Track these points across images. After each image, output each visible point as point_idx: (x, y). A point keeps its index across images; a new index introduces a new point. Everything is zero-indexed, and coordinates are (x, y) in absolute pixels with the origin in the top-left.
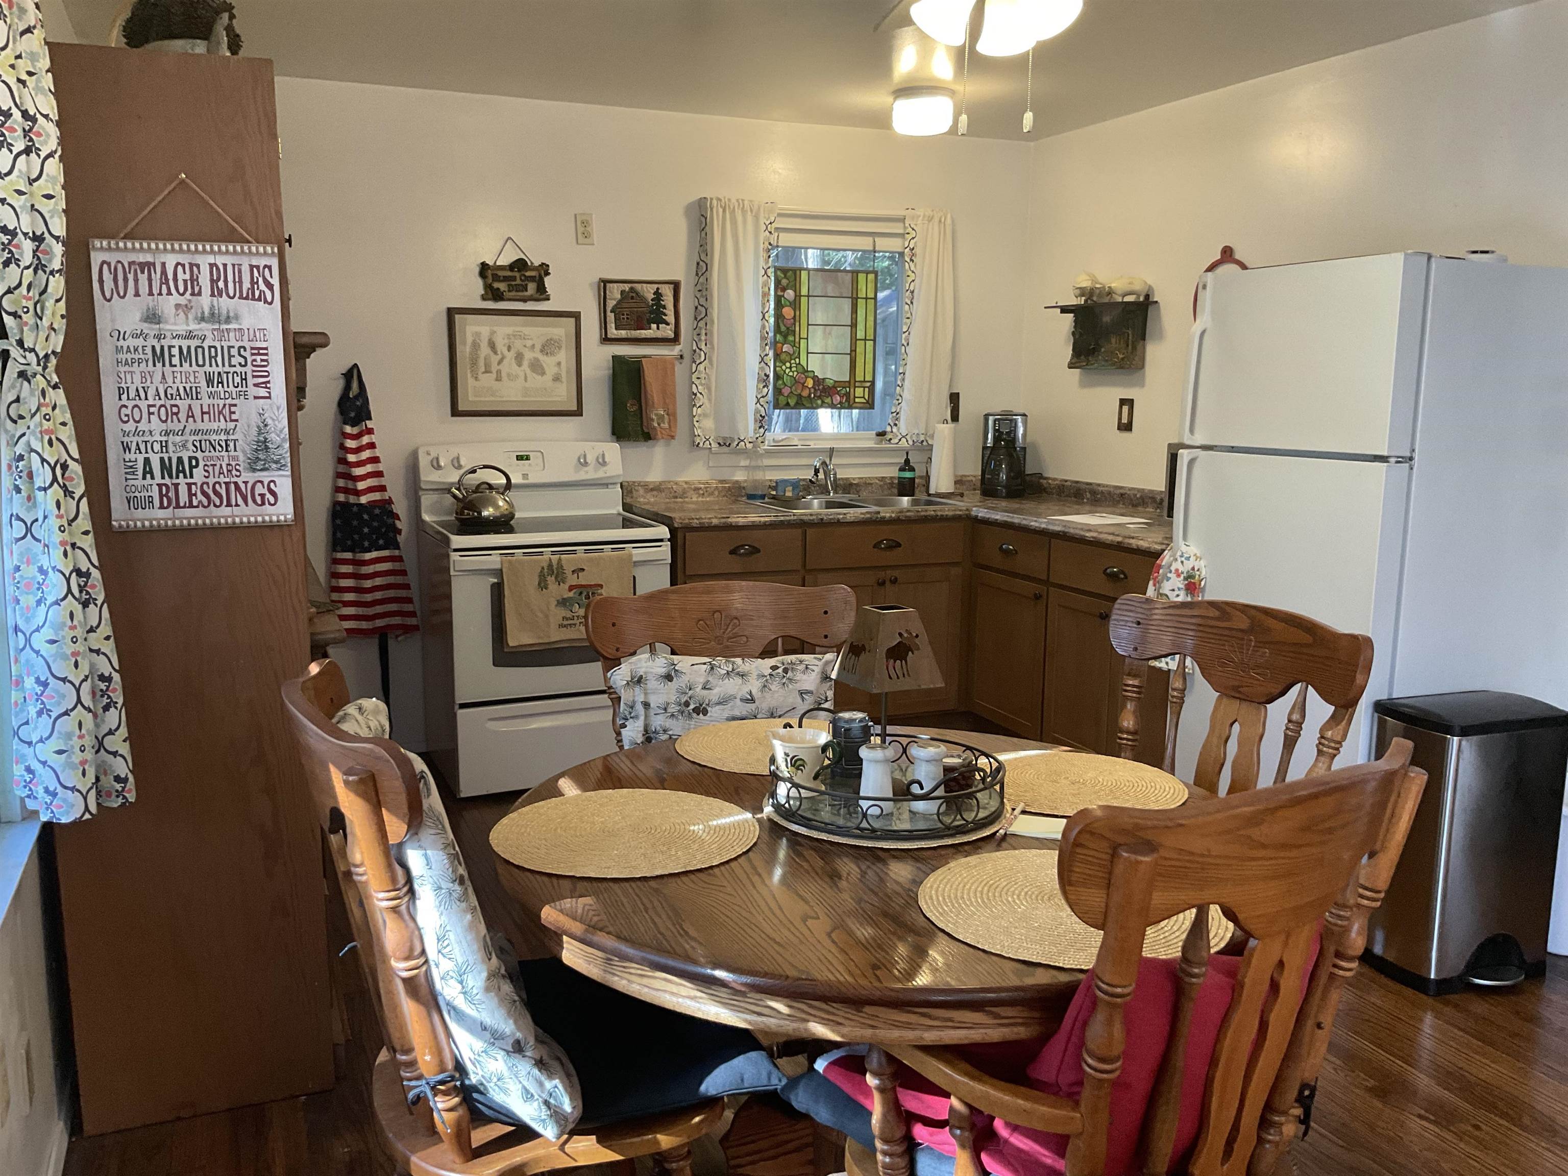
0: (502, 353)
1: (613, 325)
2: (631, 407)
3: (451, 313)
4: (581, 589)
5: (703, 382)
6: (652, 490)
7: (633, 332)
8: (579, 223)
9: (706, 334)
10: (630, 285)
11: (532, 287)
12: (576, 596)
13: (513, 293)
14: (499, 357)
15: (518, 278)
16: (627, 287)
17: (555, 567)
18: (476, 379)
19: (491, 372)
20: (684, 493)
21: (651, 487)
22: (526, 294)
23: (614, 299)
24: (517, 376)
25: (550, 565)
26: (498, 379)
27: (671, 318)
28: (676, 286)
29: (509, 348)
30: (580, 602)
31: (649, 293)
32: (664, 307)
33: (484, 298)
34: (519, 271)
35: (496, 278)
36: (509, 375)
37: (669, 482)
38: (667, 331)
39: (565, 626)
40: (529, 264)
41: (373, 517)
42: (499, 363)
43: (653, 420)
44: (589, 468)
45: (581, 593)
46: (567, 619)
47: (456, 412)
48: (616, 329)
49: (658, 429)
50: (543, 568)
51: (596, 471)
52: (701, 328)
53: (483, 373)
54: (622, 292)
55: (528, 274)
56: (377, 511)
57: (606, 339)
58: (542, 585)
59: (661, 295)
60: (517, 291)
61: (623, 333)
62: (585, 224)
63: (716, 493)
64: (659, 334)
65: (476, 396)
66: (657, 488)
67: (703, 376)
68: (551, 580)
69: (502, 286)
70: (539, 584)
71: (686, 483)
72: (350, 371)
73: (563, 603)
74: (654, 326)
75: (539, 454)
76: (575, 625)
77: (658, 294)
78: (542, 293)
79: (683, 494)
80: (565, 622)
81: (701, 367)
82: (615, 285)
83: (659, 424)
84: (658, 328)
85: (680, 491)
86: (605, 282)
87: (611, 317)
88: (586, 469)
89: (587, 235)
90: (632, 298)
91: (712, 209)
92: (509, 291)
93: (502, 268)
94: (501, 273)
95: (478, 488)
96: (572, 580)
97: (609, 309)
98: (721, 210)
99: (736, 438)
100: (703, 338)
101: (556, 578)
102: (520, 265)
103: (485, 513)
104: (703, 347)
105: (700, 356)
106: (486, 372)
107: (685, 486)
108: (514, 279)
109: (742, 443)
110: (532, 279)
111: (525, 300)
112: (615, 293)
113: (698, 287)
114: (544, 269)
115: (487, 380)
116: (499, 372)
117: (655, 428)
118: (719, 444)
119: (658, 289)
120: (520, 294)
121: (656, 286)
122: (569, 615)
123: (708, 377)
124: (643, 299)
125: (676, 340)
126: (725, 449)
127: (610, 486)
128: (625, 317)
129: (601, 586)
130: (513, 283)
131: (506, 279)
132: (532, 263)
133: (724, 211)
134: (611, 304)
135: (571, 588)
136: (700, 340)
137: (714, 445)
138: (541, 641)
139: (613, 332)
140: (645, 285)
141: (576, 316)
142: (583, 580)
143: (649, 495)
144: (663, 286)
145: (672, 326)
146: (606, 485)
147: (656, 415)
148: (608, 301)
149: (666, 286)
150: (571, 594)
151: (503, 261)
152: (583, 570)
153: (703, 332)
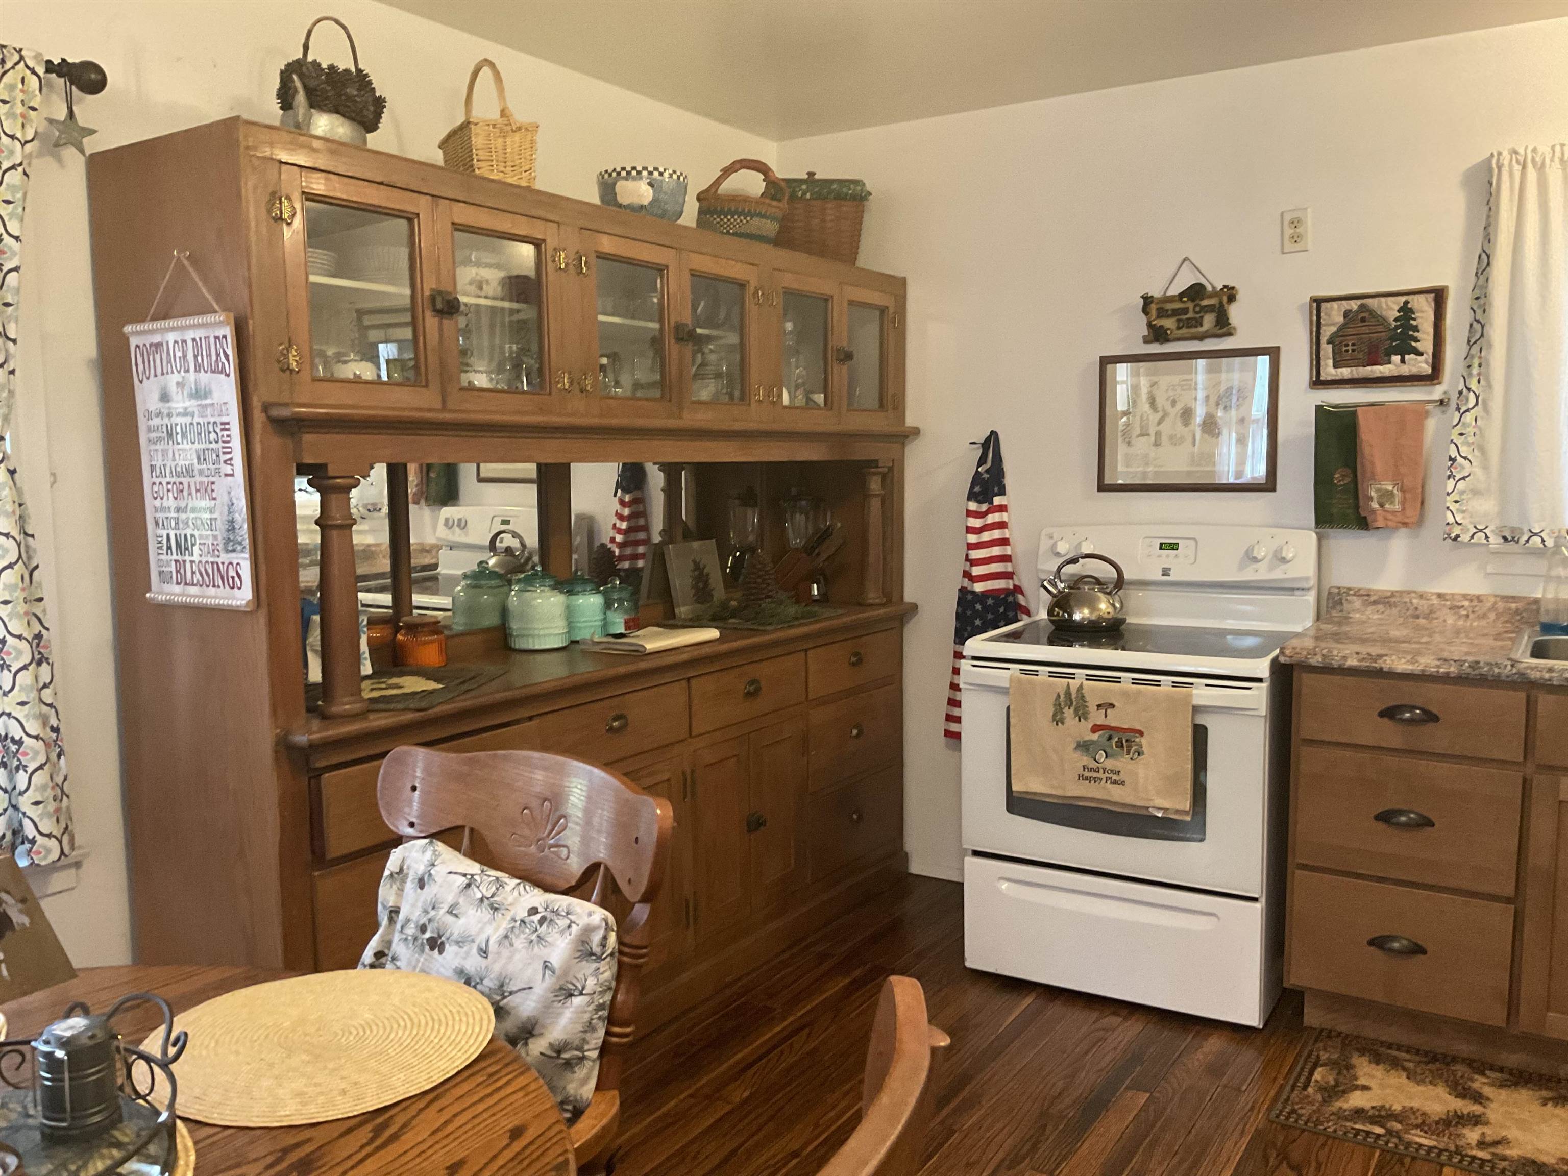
0: (1164, 410)
1: (1330, 362)
2: (1339, 478)
3: (1106, 362)
4: (1111, 732)
5: (1471, 439)
6: (1375, 603)
7: (1361, 369)
8: (1286, 223)
9: (1480, 366)
10: (1359, 302)
11: (1209, 321)
12: (1104, 739)
13: (1184, 331)
14: (1160, 415)
15: (1191, 310)
16: (1354, 305)
17: (1074, 696)
18: (1129, 443)
19: (1148, 435)
20: (1431, 612)
21: (1372, 599)
22: (1200, 329)
23: (1333, 324)
24: (1182, 439)
25: (1068, 693)
26: (1157, 444)
27: (1426, 343)
28: (1439, 296)
29: (1174, 403)
30: (1108, 750)
31: (1390, 310)
32: (1416, 329)
33: (1146, 341)
34: (1193, 300)
35: (1162, 313)
36: (1171, 438)
37: (1409, 592)
38: (1422, 365)
39: (1087, 779)
40: (1209, 288)
41: (986, 608)
42: (1159, 423)
43: (1371, 499)
44: (1262, 566)
45: (1110, 738)
46: (1091, 770)
47: (1103, 487)
48: (1335, 367)
49: (1380, 512)
50: (1059, 696)
51: (1271, 569)
52: (1473, 357)
53: (1138, 436)
54: (1347, 314)
55: (1205, 302)
56: (990, 602)
57: (1318, 383)
58: (1058, 719)
59: (1411, 311)
60: (1188, 327)
61: (1345, 372)
62: (1295, 223)
63: (1492, 616)
64: (1405, 370)
65: (1127, 466)
66: (1386, 600)
67: (1470, 430)
68: (1069, 713)
69: (1169, 323)
70: (1054, 715)
71: (1440, 596)
72: (988, 440)
73: (1084, 747)
74: (1396, 359)
75: (1192, 542)
76: (1101, 780)
77: (1406, 312)
78: (1223, 326)
79: (1430, 615)
80: (1087, 774)
81: (1469, 418)
82: (1335, 305)
83: (1382, 505)
84: (1403, 361)
85: (1423, 605)
86: (1318, 302)
87: (1327, 350)
88: (1255, 566)
89: (1295, 238)
90: (1363, 320)
91: (1499, 168)
92: (1179, 328)
93: (1171, 299)
94: (1170, 306)
95: (1078, 582)
96: (1098, 718)
97: (1324, 339)
98: (1517, 168)
99: (1526, 529)
100: (1475, 370)
101: (1076, 710)
102: (1195, 292)
103: (1077, 616)
104: (1473, 385)
105: (1467, 400)
106: (1142, 435)
107: (1435, 601)
108: (1185, 311)
109: (1537, 540)
110: (1210, 309)
111: (1201, 338)
112: (1334, 316)
113: (1477, 293)
114: (1230, 294)
115: (1142, 445)
116: (1158, 434)
117: (1374, 512)
118: (1505, 538)
119: (1406, 303)
120: (1193, 330)
121: (1403, 299)
122: (1093, 765)
123: (1480, 433)
124: (1380, 320)
125: (1434, 376)
126: (1511, 546)
127: (1297, 593)
128: (1350, 348)
129: (1141, 734)
130: (1185, 317)
131: (1175, 313)
132: (1213, 287)
133: (1524, 167)
134: (1328, 331)
135: (1096, 729)
136: (1470, 375)
137: (1495, 540)
138: (1054, 792)
139: (1329, 371)
140: (1383, 299)
141: (1274, 353)
142: (1113, 719)
143: (1370, 609)
144: (1416, 297)
145: (1428, 356)
146: (1292, 590)
147: (1378, 490)
148: (1323, 328)
149: (1421, 298)
150: (1095, 737)
151: (1175, 290)
152: (1112, 706)
153: (1476, 362)
